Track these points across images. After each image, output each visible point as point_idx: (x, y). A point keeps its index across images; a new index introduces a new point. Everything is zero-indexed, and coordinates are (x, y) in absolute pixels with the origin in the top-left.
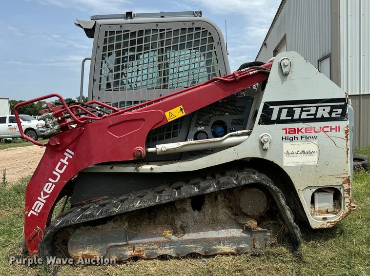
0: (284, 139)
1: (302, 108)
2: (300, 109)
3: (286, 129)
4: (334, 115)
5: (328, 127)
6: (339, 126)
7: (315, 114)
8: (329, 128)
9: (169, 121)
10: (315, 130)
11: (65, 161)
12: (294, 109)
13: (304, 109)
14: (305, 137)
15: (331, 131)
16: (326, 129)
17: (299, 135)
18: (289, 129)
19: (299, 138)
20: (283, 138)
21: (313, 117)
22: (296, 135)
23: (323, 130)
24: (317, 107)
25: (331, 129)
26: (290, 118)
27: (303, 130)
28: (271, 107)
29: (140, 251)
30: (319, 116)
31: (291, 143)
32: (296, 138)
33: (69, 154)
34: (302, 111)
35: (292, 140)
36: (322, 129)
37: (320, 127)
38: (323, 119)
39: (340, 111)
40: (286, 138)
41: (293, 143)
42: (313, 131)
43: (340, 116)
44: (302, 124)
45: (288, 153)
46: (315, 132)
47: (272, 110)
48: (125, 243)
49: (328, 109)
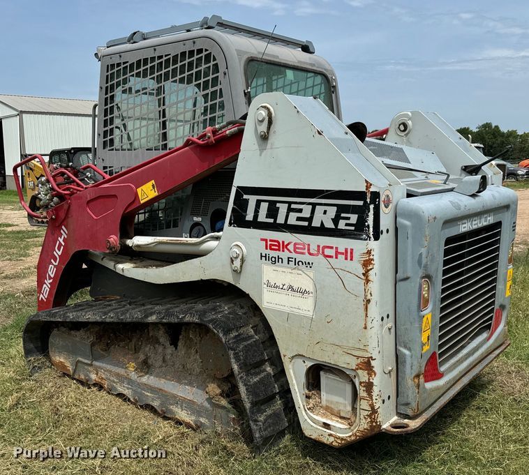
0: (264, 258)
1: (290, 203)
2: (287, 205)
3: (266, 240)
4: (342, 225)
5: (332, 248)
6: (352, 250)
7: (310, 220)
8: (334, 251)
9: (142, 202)
10: (309, 250)
11: (61, 240)
12: (278, 205)
13: (293, 206)
14: (293, 260)
15: (337, 258)
16: (327, 252)
17: (284, 255)
18: (271, 241)
19: (285, 261)
20: (261, 256)
21: (306, 224)
22: (281, 254)
23: (323, 252)
24: (314, 205)
25: (337, 253)
26: (271, 221)
27: (291, 247)
28: (245, 197)
29: (102, 378)
30: (316, 223)
31: (274, 267)
32: (280, 260)
33: (64, 232)
34: (290, 210)
35: (275, 261)
36: (321, 250)
37: (319, 246)
38: (322, 231)
39: (354, 218)
40: (266, 257)
41: (277, 268)
42: (306, 251)
43: (353, 228)
44: (289, 234)
45: (268, 285)
46: (310, 254)
47: (247, 201)
48: (89, 362)
49: (332, 212)
